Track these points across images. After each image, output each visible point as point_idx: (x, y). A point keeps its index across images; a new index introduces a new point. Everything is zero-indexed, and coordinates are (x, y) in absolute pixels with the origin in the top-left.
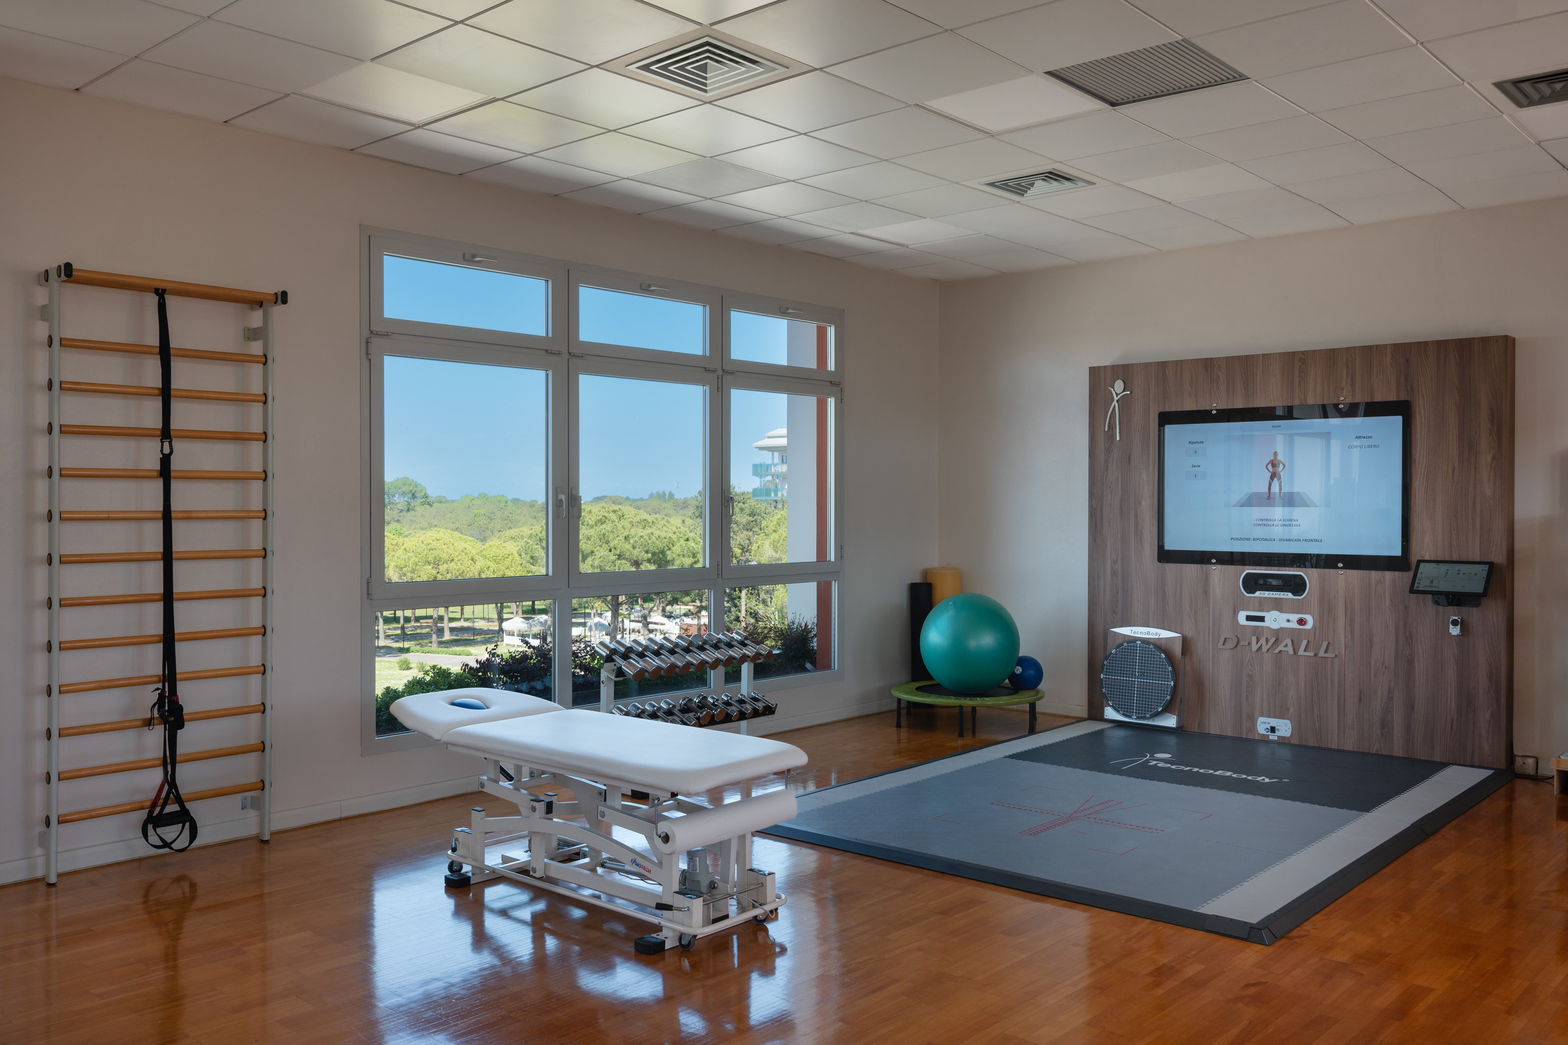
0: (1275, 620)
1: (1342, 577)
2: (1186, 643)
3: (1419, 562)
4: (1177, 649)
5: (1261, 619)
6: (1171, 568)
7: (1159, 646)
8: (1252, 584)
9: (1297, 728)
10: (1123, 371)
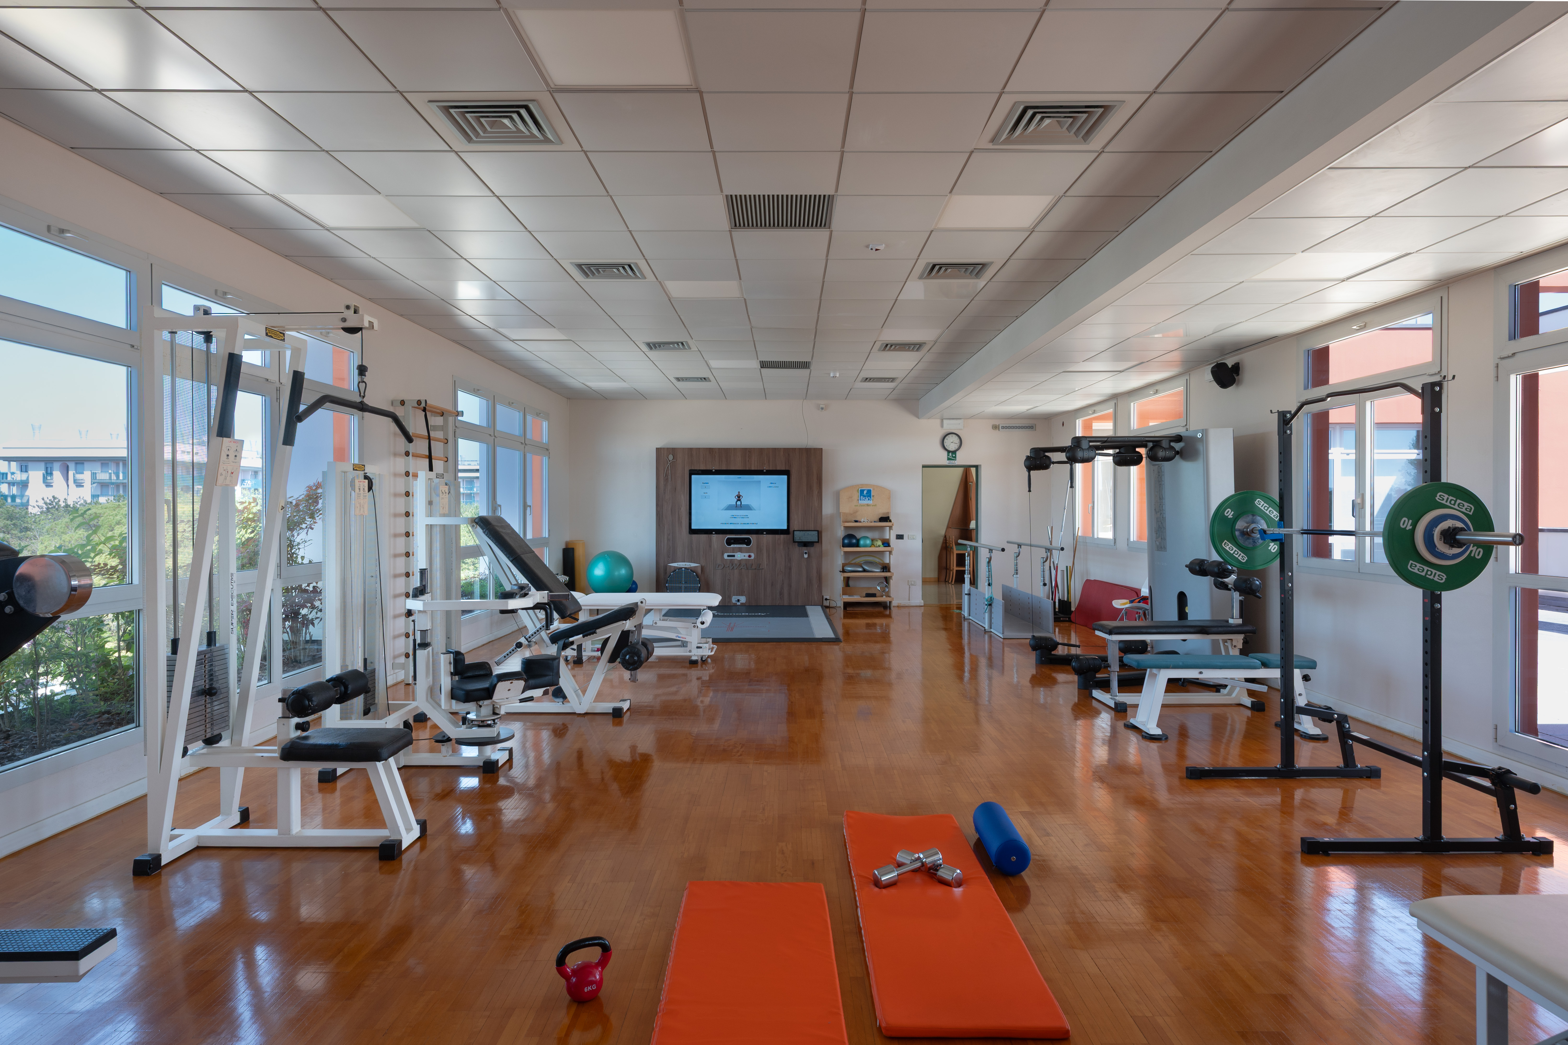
0: (739, 556)
1: (766, 538)
2: (702, 568)
3: (794, 531)
4: (699, 571)
5: (734, 556)
6: (695, 536)
7: (692, 570)
8: (729, 542)
9: (748, 599)
10: (673, 451)
